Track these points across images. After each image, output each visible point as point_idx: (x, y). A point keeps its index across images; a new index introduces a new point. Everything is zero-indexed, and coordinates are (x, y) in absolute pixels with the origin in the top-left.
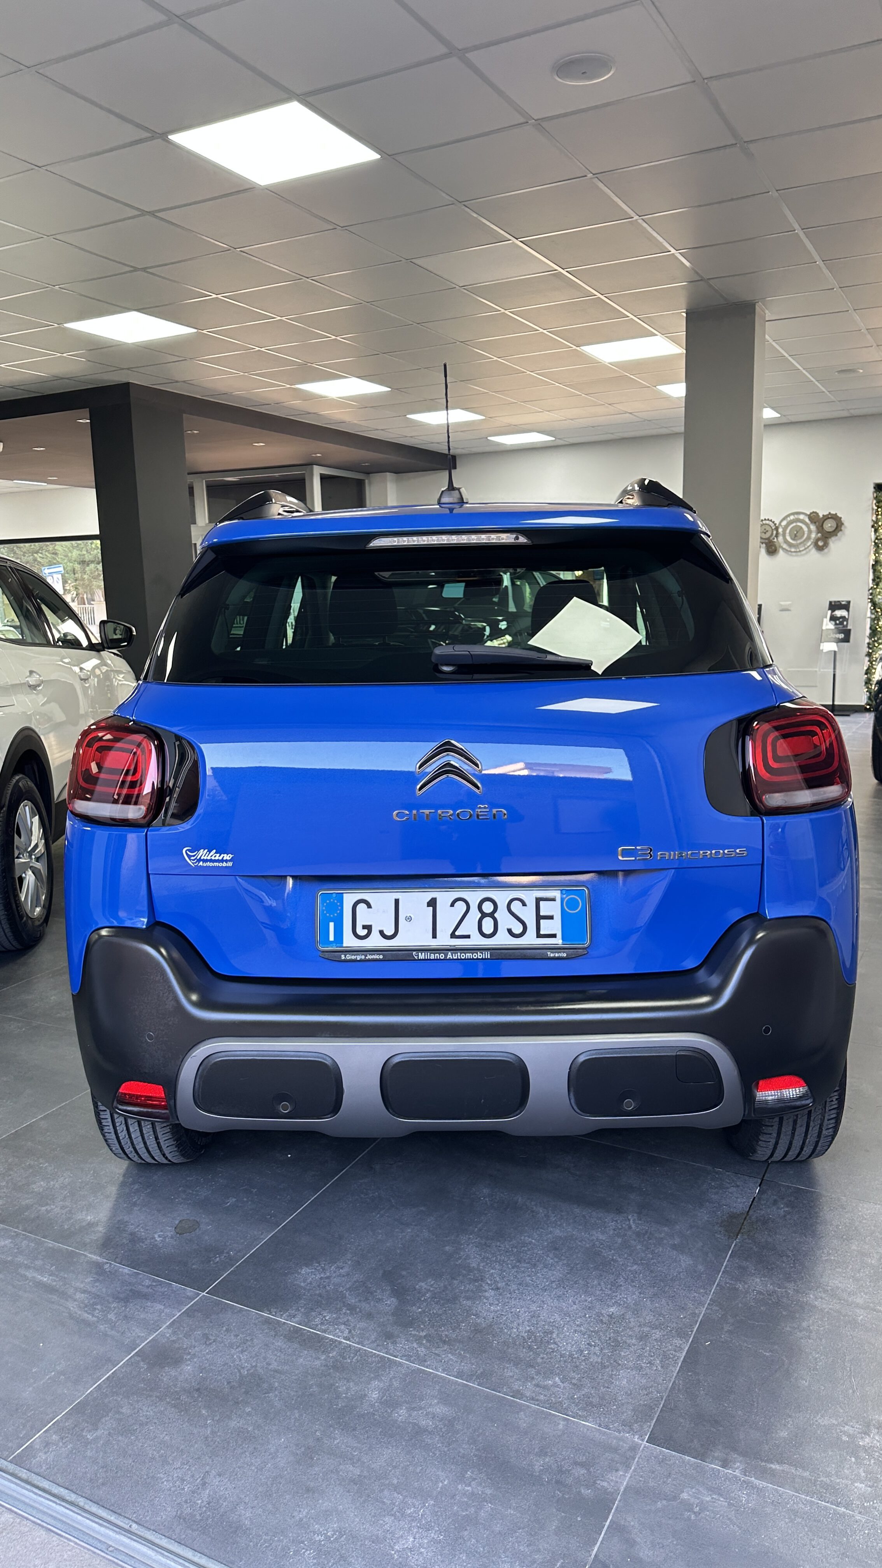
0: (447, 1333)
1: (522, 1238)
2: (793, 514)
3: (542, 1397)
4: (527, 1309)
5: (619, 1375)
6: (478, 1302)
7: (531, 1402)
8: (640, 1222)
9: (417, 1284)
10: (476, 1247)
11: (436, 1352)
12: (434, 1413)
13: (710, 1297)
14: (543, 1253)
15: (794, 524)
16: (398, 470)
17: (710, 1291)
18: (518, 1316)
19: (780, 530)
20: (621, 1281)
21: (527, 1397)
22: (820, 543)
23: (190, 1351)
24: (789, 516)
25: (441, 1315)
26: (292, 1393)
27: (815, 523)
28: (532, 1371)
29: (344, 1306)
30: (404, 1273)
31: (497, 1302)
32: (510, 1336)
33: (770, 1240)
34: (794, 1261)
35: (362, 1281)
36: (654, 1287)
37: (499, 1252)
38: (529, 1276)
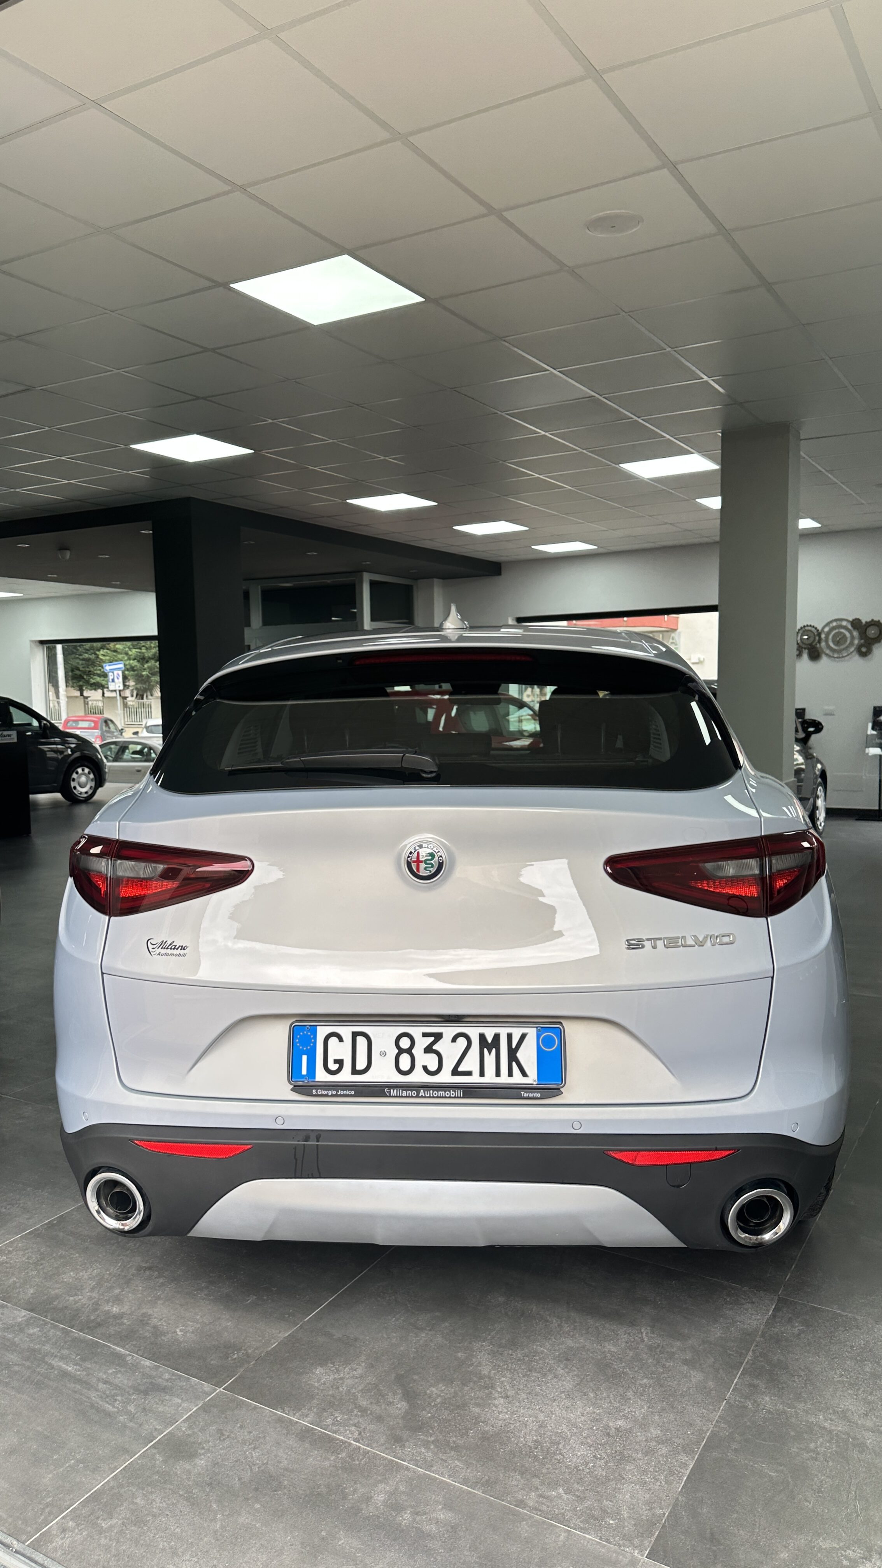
0: (454, 1439)
1: (535, 1347)
2: (836, 620)
3: (545, 1508)
4: (535, 1419)
5: (623, 1489)
6: (487, 1410)
7: (534, 1512)
8: (652, 1335)
9: (428, 1389)
10: (489, 1354)
11: (443, 1457)
12: (437, 1519)
13: (719, 1414)
14: (554, 1363)
15: (837, 631)
16: (446, 577)
17: (719, 1408)
18: (526, 1425)
19: (823, 636)
20: (630, 1394)
21: (530, 1507)
22: (864, 650)
23: (204, 1445)
24: (831, 622)
25: (449, 1421)
26: (301, 1492)
27: (858, 629)
28: (536, 1482)
29: (356, 1407)
30: (415, 1377)
31: (506, 1410)
32: (517, 1445)
33: (782, 1358)
34: (805, 1381)
35: (374, 1384)
36: (663, 1401)
37: (511, 1360)
38: (539, 1385)
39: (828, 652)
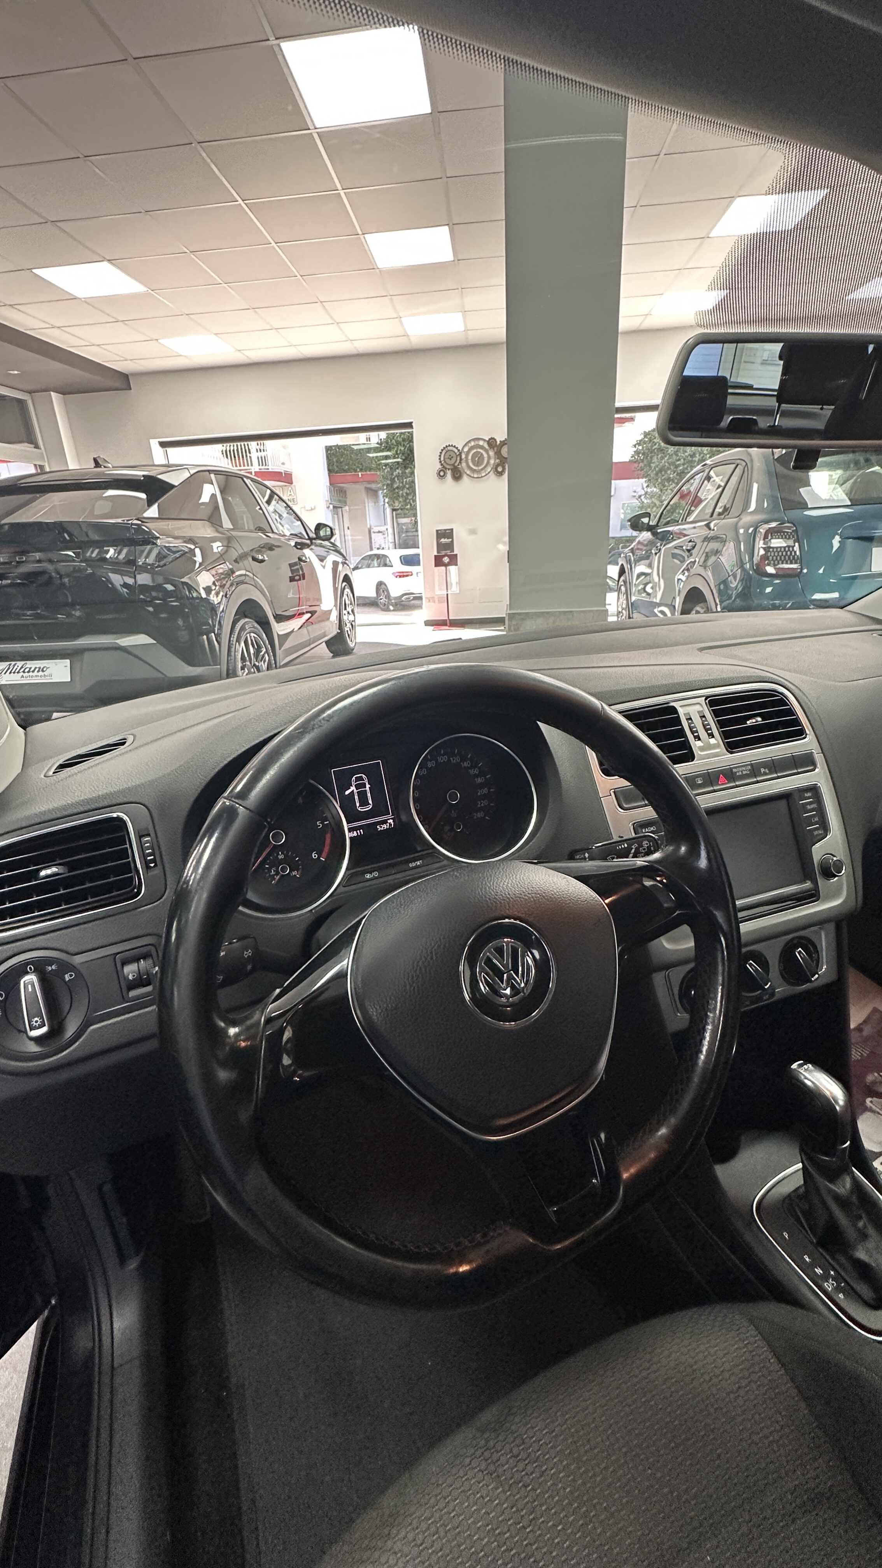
2: (474, 440)
15: (475, 451)
19: (463, 456)
22: (500, 469)
24: (469, 441)
27: (493, 449)
39: (468, 472)
